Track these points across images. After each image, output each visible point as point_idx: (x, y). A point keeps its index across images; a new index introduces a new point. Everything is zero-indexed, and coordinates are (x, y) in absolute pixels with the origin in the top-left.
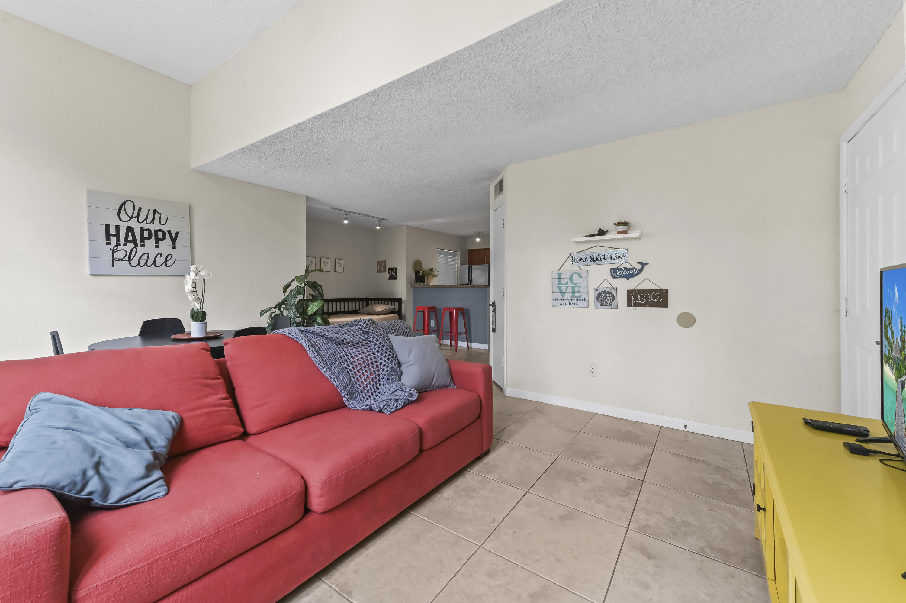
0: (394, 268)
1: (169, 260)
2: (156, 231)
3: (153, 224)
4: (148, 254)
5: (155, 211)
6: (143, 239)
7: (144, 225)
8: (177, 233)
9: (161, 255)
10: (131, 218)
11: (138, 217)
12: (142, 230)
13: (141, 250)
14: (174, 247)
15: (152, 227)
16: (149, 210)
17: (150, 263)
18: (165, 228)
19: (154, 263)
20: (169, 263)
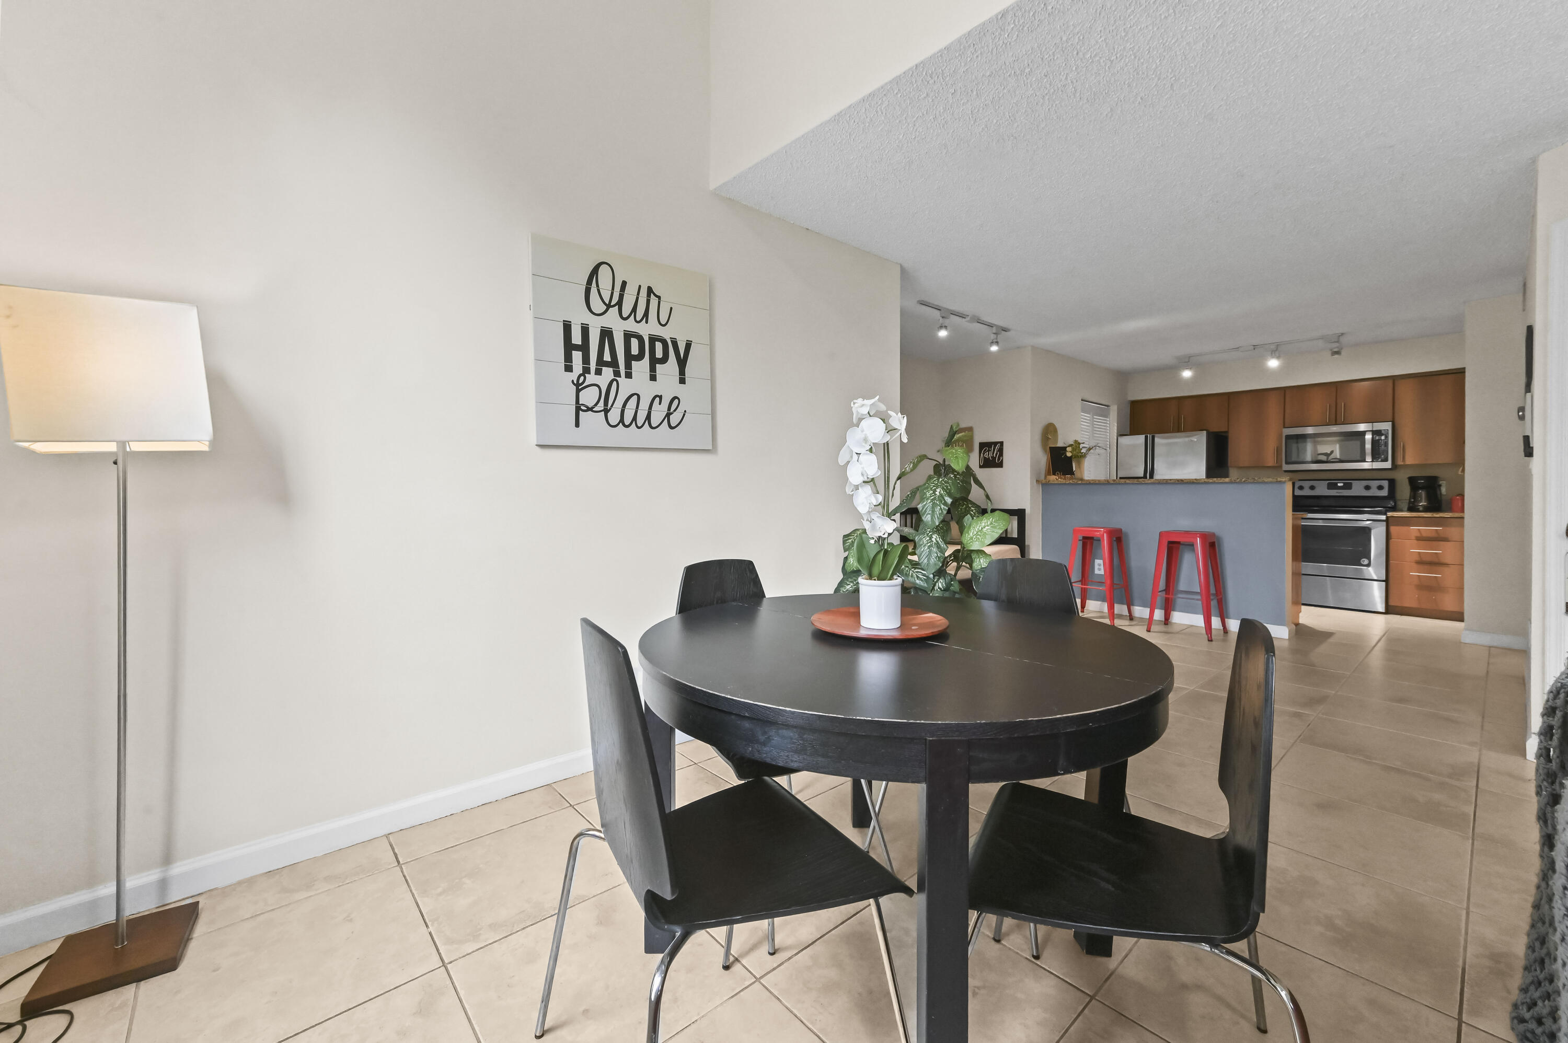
0: (995, 443)
1: (675, 411)
2: (653, 339)
3: (647, 322)
4: (638, 396)
5: (650, 291)
6: (629, 358)
7: (631, 326)
8: (688, 345)
9: (660, 397)
10: (609, 306)
11: (620, 303)
12: (628, 336)
13: (626, 386)
14: (682, 381)
15: (645, 330)
16: (640, 287)
17: (640, 420)
18: (666, 333)
19: (648, 417)
20: (675, 419)
